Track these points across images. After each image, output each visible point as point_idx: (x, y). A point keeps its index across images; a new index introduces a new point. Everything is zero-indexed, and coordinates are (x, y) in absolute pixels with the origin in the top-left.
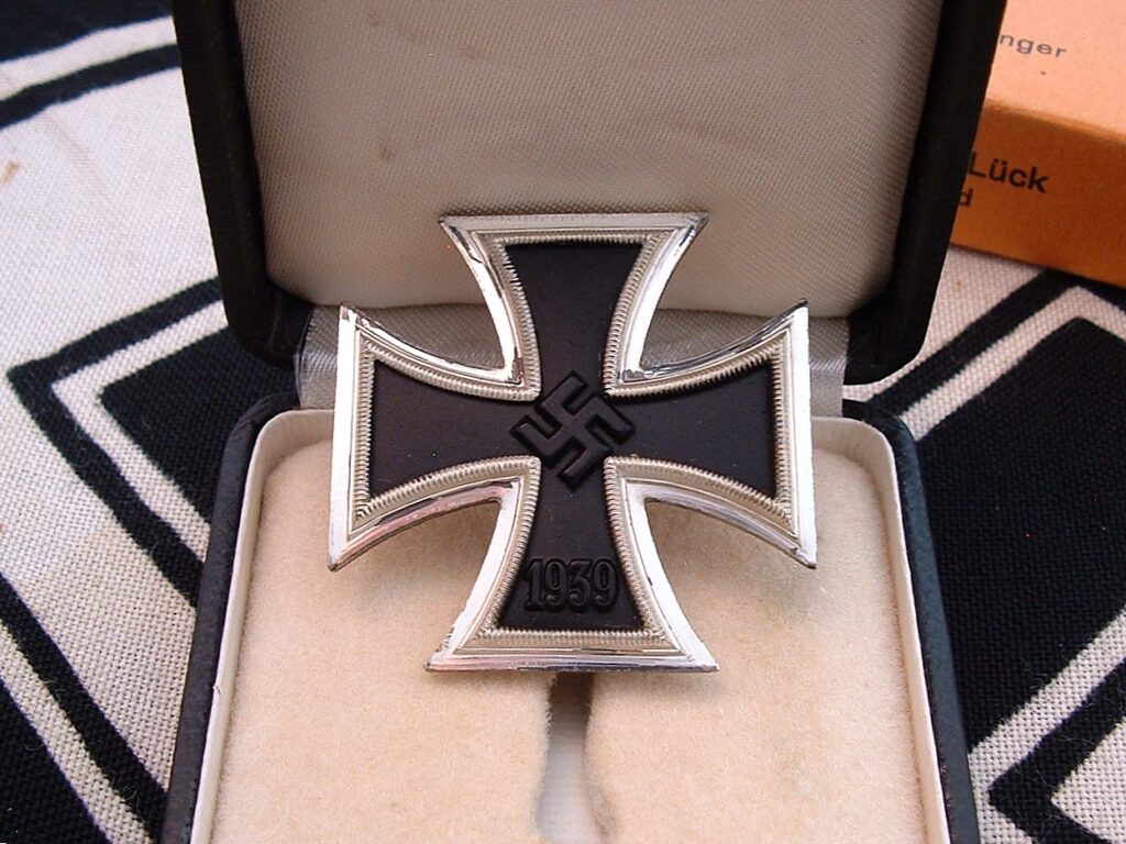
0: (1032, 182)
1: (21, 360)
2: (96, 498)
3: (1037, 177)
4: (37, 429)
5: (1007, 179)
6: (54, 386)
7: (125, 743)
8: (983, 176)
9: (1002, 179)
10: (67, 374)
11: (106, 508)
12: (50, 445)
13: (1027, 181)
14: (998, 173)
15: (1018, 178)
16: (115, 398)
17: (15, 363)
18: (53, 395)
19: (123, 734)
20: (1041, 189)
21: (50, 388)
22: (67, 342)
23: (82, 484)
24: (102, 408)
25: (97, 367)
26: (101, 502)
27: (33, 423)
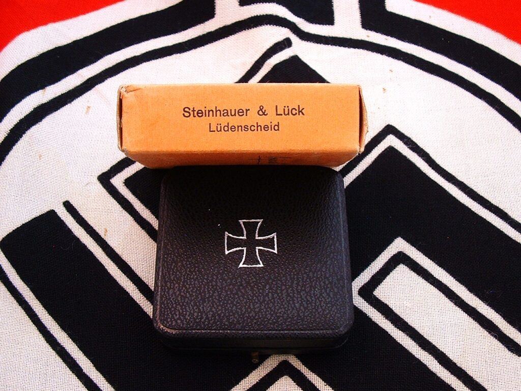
0: (299, 112)
1: (100, 173)
2: (128, 215)
3: (300, 110)
4: (109, 195)
5: (290, 113)
6: (111, 180)
7: (148, 286)
8: (282, 115)
9: (288, 114)
10: (113, 176)
11: (132, 218)
12: (113, 199)
13: (297, 112)
14: (286, 113)
15: (294, 112)
16: (128, 183)
17: (99, 174)
18: (111, 183)
19: (147, 284)
20: (303, 114)
21: (110, 182)
22: (112, 165)
23: (124, 211)
24: (125, 187)
25: (121, 173)
26: (130, 216)
27: (107, 193)
